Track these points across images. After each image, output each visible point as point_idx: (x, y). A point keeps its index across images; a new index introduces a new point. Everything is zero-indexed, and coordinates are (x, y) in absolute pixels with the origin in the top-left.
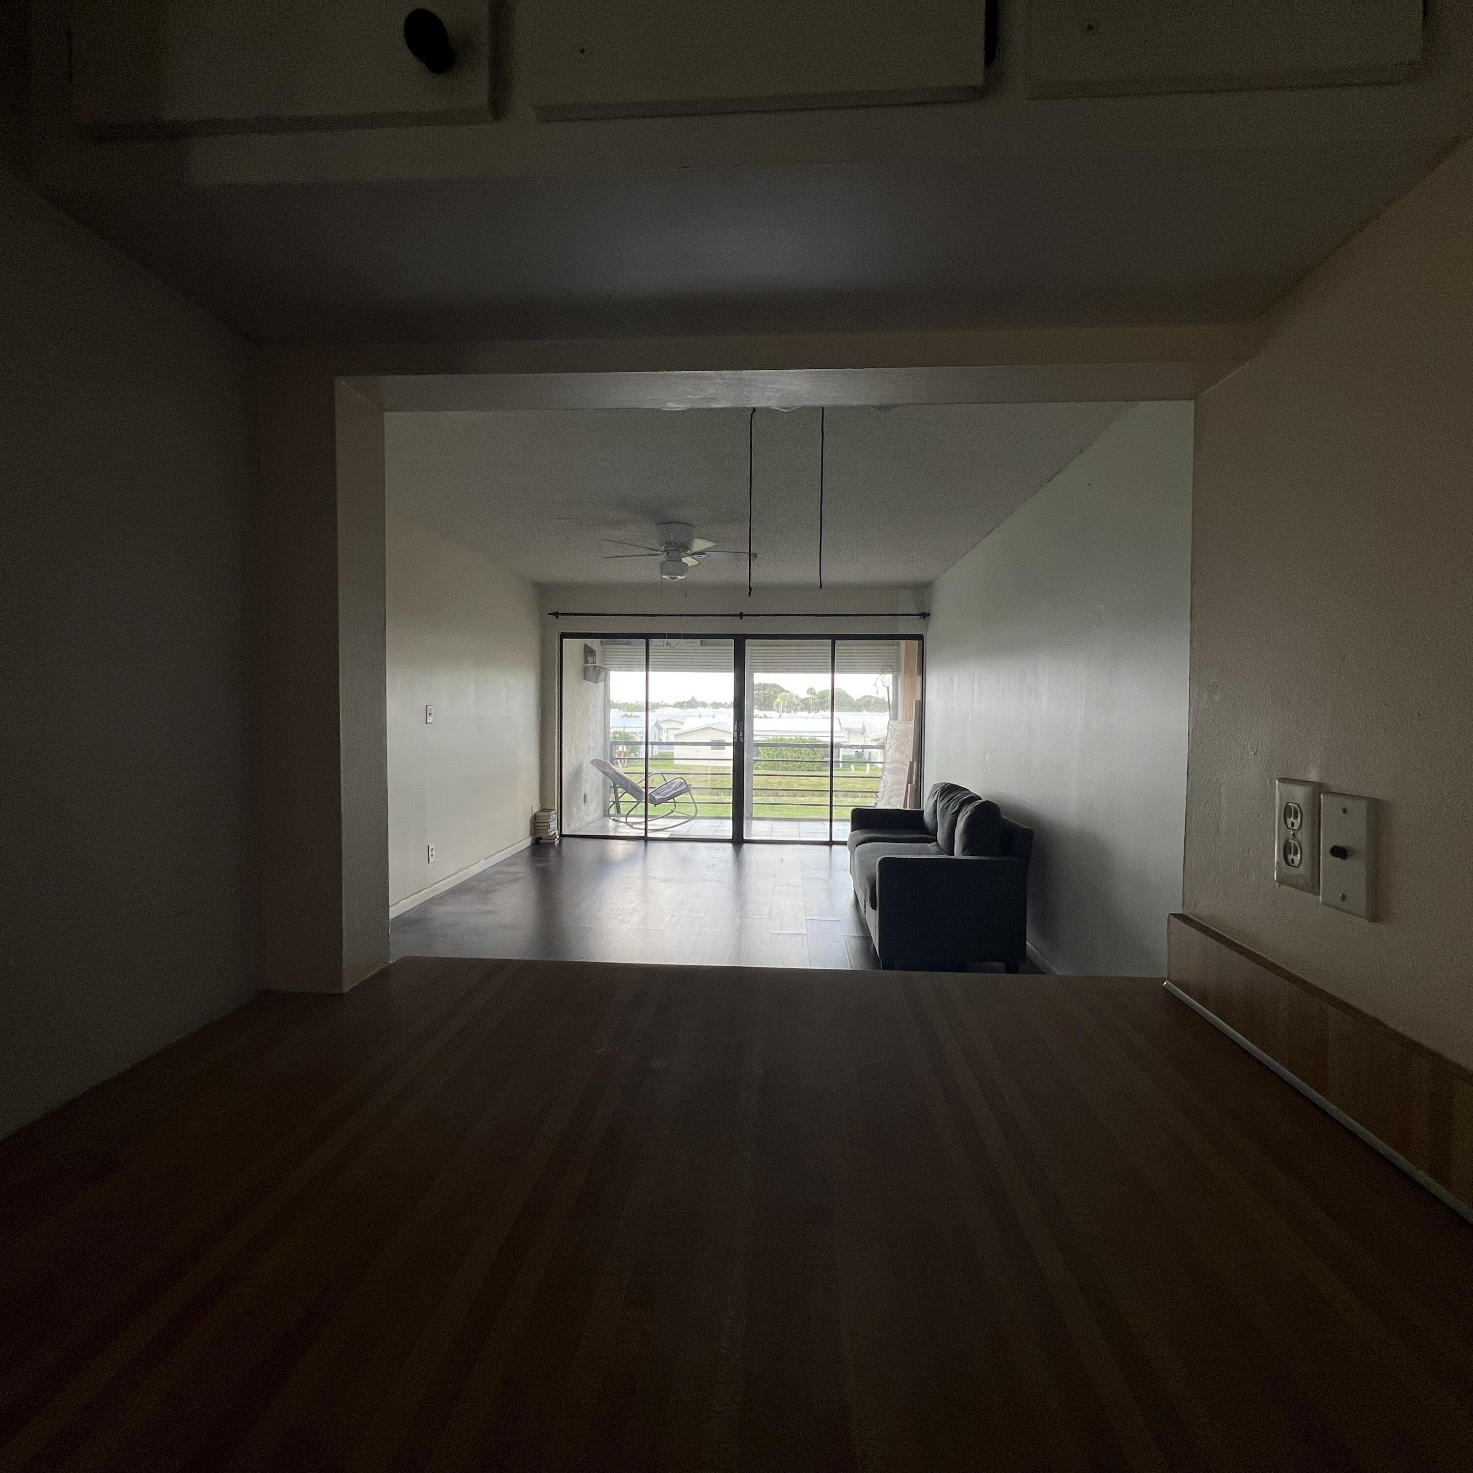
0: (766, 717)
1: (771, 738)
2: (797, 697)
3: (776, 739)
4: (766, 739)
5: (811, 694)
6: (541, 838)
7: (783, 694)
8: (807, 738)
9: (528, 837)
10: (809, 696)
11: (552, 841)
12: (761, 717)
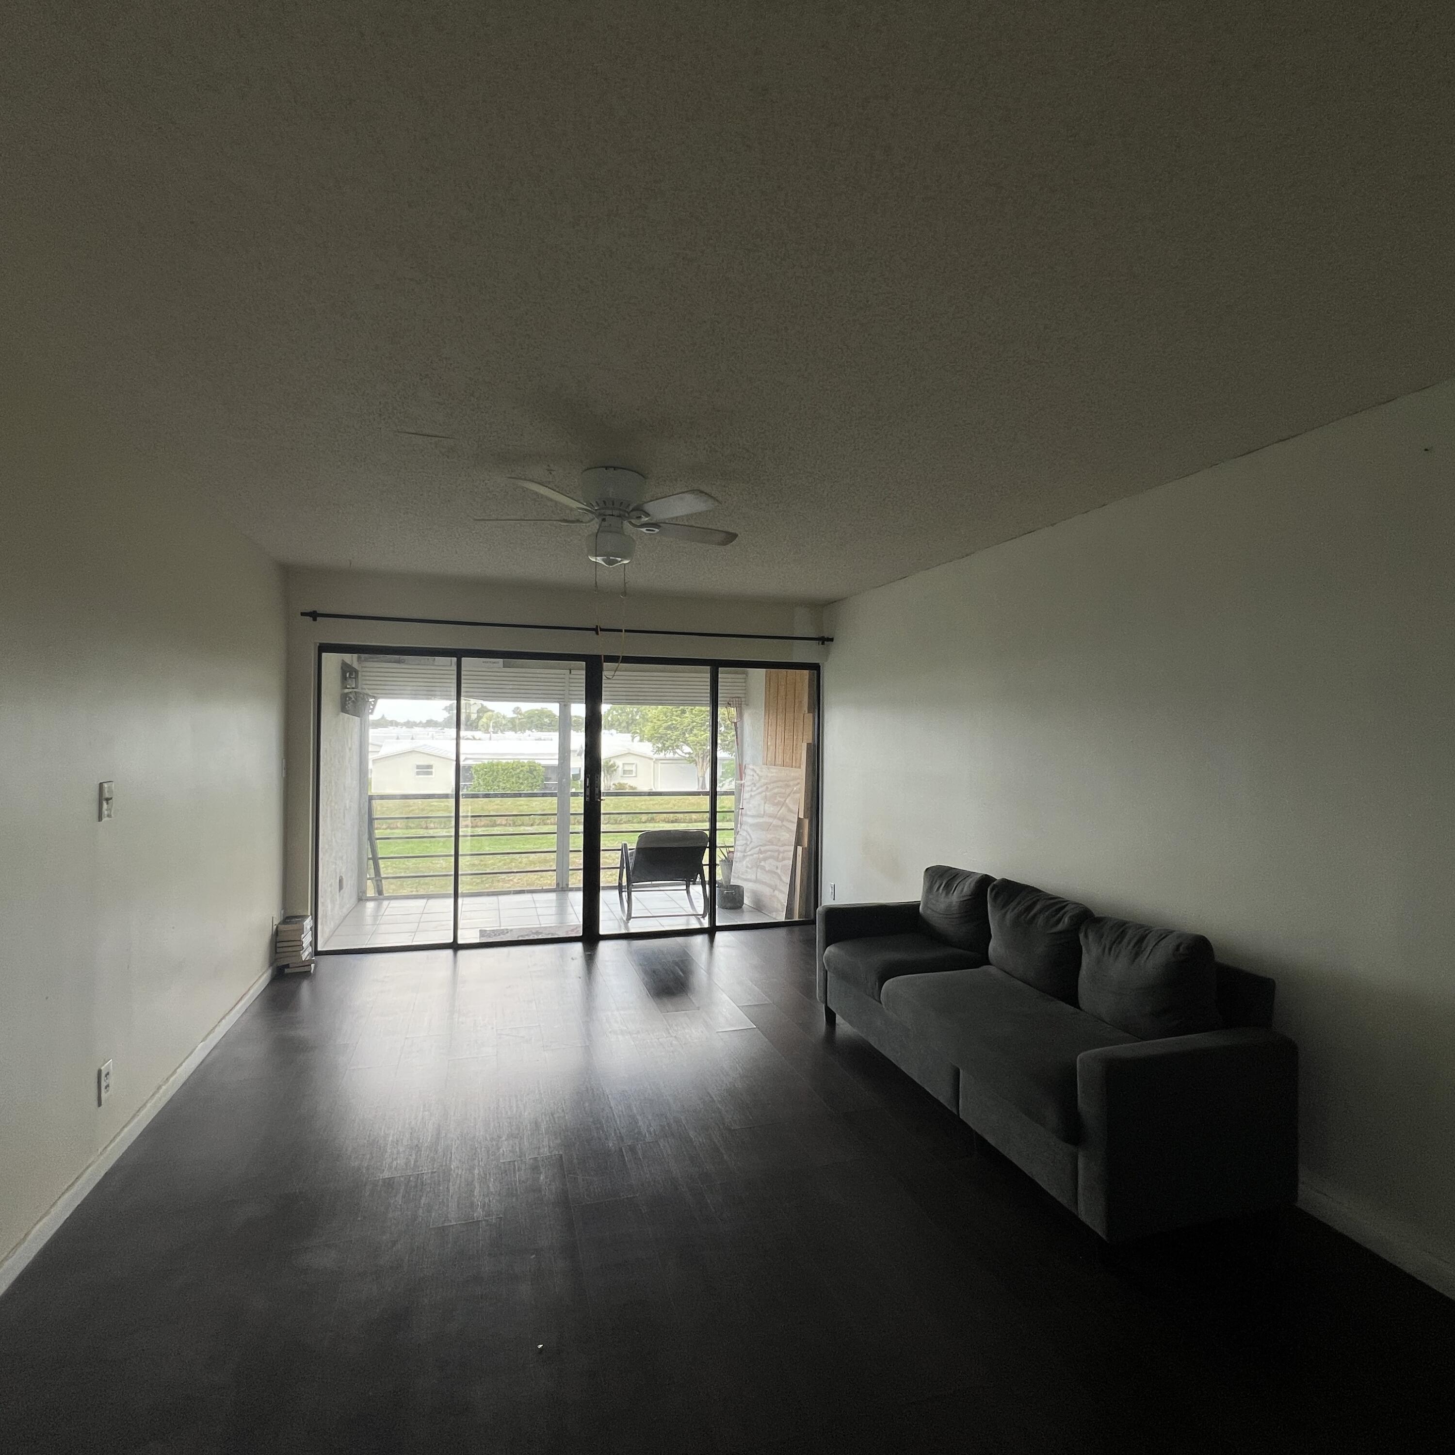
0: (474, 739)
1: (486, 762)
2: (504, 717)
3: (491, 762)
4: (481, 763)
5: (517, 714)
6: (287, 966)
7: (490, 713)
8: (526, 761)
9: (267, 969)
10: (515, 716)
11: (306, 969)
12: (468, 739)
